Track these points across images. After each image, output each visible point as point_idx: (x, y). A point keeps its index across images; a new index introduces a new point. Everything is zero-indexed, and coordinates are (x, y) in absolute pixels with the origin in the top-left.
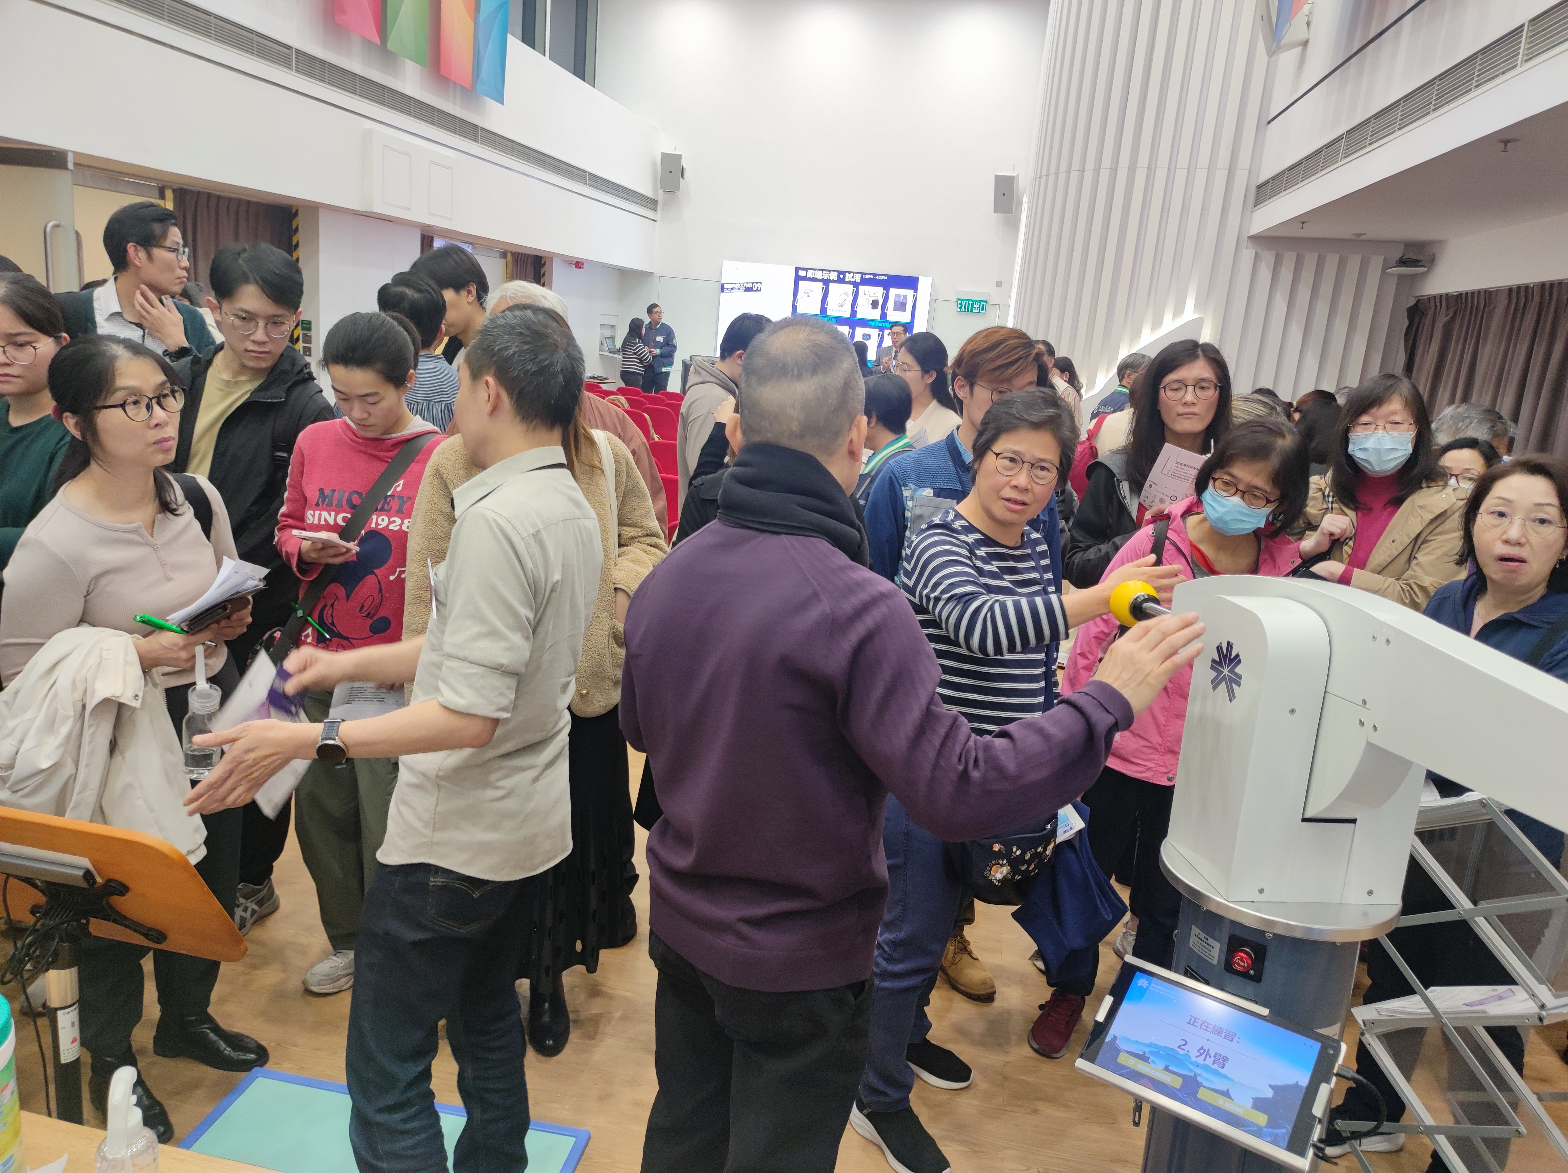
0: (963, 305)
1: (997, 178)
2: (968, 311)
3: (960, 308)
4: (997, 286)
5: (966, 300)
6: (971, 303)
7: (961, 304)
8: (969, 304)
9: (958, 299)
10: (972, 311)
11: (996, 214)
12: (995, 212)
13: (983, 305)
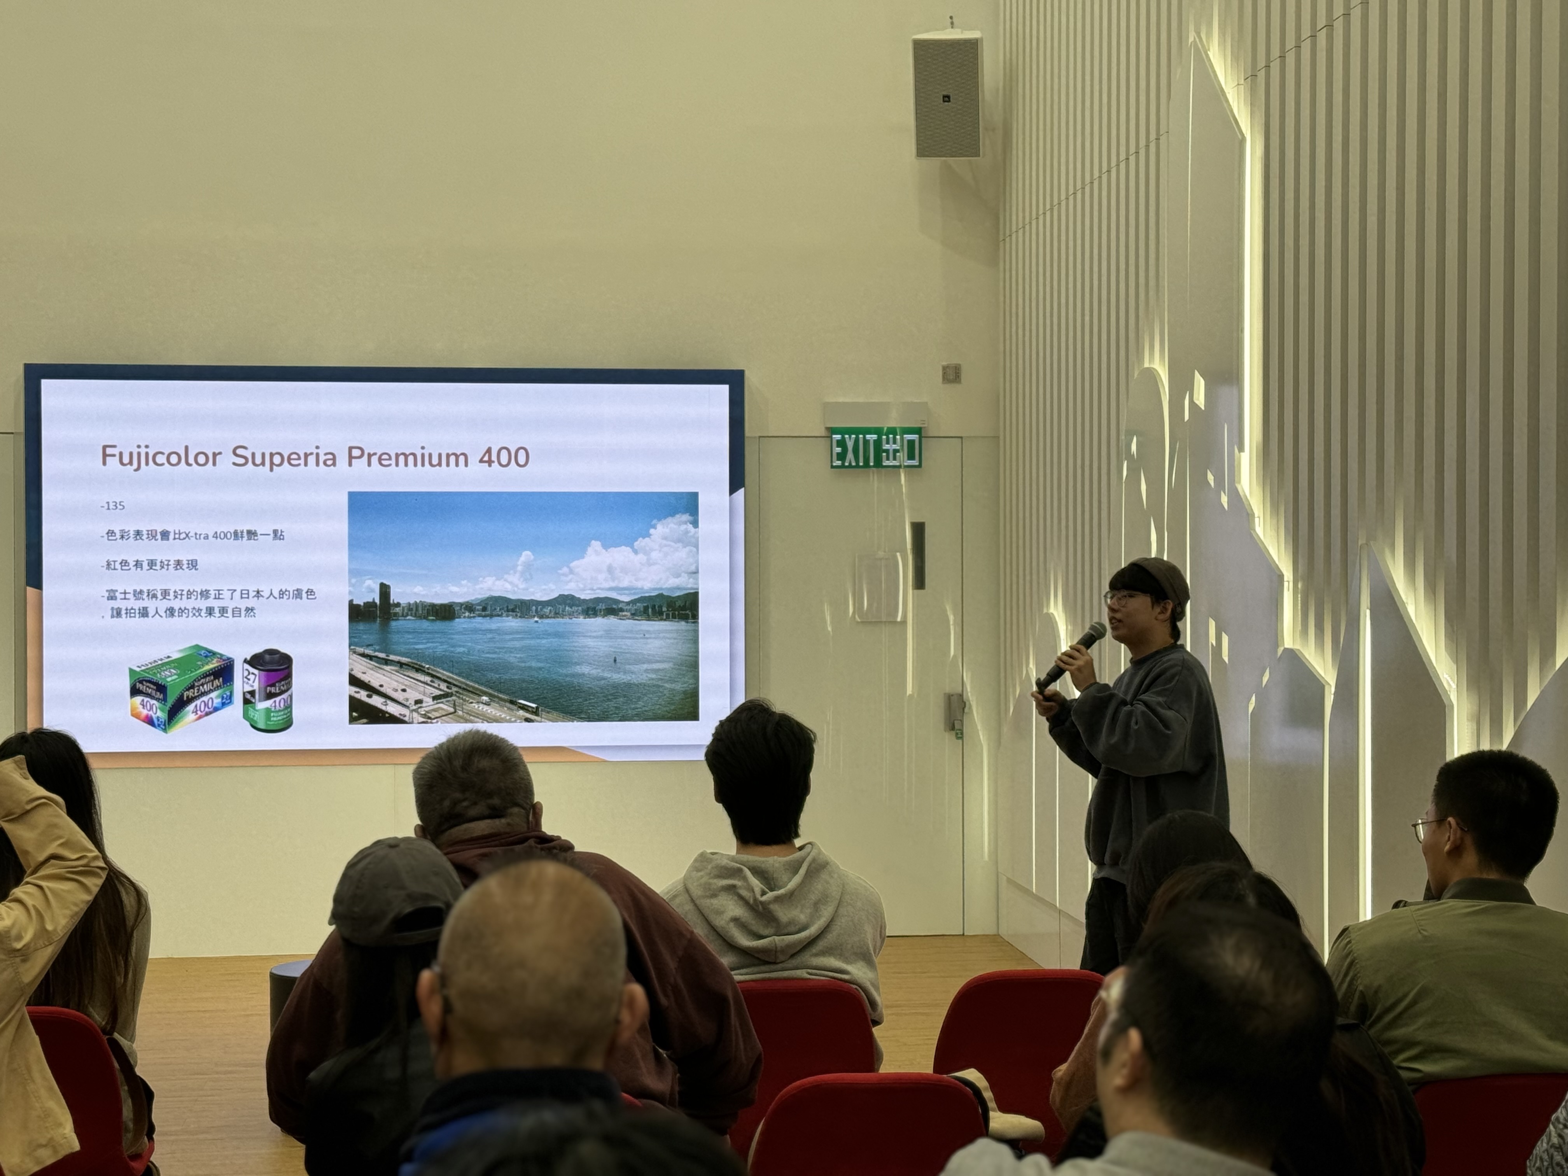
0: (850, 445)
1: (922, 49)
2: (866, 465)
3: (842, 457)
4: (946, 379)
5: (857, 431)
6: (872, 437)
7: (842, 443)
8: (866, 442)
9: (832, 431)
10: (878, 464)
11: (926, 161)
12: (922, 152)
13: (911, 443)
